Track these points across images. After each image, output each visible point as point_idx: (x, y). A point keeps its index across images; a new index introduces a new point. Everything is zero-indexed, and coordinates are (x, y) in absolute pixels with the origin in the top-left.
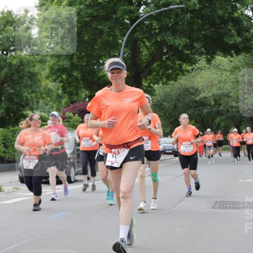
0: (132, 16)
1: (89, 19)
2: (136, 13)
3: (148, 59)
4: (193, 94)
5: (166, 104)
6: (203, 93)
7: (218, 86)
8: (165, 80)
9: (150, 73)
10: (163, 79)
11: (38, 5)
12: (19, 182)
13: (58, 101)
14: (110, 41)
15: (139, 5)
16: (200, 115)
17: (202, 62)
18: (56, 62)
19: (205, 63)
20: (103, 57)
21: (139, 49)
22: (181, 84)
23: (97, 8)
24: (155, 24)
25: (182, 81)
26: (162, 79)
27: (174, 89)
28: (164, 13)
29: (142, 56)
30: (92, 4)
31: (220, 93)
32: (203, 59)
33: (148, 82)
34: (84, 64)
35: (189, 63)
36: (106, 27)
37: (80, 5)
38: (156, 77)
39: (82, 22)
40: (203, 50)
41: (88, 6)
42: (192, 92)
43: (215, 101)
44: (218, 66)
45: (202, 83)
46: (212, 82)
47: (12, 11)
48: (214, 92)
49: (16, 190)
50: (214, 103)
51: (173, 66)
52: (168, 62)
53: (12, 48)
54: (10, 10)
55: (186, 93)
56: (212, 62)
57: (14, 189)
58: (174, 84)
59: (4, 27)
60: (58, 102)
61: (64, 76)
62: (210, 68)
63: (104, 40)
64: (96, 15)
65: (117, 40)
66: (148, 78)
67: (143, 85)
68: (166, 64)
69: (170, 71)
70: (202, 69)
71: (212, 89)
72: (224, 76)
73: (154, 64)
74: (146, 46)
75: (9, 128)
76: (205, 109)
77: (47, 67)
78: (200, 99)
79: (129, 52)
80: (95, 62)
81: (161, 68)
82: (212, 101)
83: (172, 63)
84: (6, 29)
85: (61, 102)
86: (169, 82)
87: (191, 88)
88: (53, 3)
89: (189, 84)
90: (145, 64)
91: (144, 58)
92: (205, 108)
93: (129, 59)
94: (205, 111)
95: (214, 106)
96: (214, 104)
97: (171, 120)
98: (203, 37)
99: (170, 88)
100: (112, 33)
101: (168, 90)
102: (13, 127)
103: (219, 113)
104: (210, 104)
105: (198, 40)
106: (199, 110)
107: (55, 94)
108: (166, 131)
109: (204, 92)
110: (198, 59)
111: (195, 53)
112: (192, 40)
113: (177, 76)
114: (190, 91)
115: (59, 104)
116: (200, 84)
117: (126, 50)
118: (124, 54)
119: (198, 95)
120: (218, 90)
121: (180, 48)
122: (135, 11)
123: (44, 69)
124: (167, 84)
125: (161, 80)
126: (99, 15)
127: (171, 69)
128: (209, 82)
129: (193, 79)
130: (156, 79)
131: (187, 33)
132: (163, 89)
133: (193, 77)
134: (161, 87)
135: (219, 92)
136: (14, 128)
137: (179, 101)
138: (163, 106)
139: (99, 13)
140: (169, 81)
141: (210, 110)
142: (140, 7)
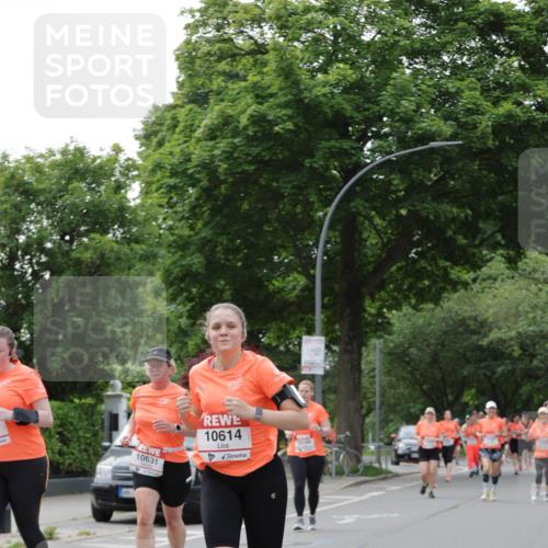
0: (347, 162)
1: (253, 167)
2: (354, 155)
3: (380, 256)
4: (474, 332)
5: (416, 352)
6: (496, 330)
7: (531, 316)
8: (413, 301)
9: (382, 286)
10: (410, 298)
11: (141, 133)
12: (93, 520)
13: (181, 342)
14: (296, 214)
15: (364, 139)
16: (489, 378)
17: (497, 265)
18: (179, 260)
19: (503, 266)
20: (281, 250)
21: (361, 234)
22: (449, 311)
23: (271, 143)
24: (396, 180)
25: (451, 304)
26: (407, 298)
27: (434, 322)
28: (417, 157)
29: (365, 246)
30: (260, 134)
31: (534, 331)
32: (500, 258)
33: (377, 304)
34: (239, 264)
35: (467, 266)
36: (289, 186)
37: (233, 137)
38: (395, 294)
39: (237, 173)
40: (499, 237)
41: (251, 140)
42: (472, 327)
43: (521, 348)
44: (530, 273)
45: (496, 309)
46: (517, 308)
47: (85, 149)
48: (520, 330)
49: (84, 537)
50: (520, 352)
51: (432, 272)
52: (423, 263)
53: (83, 228)
54: (81, 145)
55: (461, 329)
56: (520, 264)
57: (81, 534)
58: (433, 310)
59: (67, 184)
60: (180, 345)
61: (194, 290)
62: (513, 278)
63: (283, 213)
64: (267, 158)
65: (311, 213)
66: (377, 296)
67: (365, 311)
68: (418, 267)
69: (427, 283)
70: (495, 279)
71: (516, 323)
72: (543, 294)
73: (391, 267)
74: (375, 227)
75: (72, 401)
76: (500, 366)
77: (158, 270)
78: (491, 343)
79: (338, 240)
80: (262, 259)
81: (407, 275)
82: (516, 348)
83: (430, 265)
84: (70, 187)
85: (186, 343)
86: (421, 306)
87: (470, 318)
88: (174, 132)
89: (466, 311)
90: (372, 265)
91: (370, 253)
92: (499, 363)
93: (336, 254)
94: (500, 369)
95: (520, 358)
96: (521, 355)
97: (424, 387)
98: (501, 211)
99: (425, 317)
100: (301, 197)
101: (421, 321)
102: (80, 399)
103: (531, 375)
104: (510, 354)
105: (488, 215)
106: (486, 367)
107: (174, 328)
108: (412, 410)
109: (500, 329)
110: (489, 257)
111: (481, 244)
112: (477, 216)
113: (440, 294)
114: (468, 326)
115: (181, 349)
116: (491, 311)
117: (331, 234)
118: (327, 242)
119: (486, 336)
120: (530, 325)
121: (450, 233)
122: (353, 152)
123: (151, 274)
124: (419, 311)
125: (405, 300)
126: (274, 158)
127: (429, 278)
128: (510, 308)
129: (476, 301)
130: (395, 299)
131: (465, 200)
132: (409, 320)
133: (476, 296)
134: (405, 315)
135: (531, 328)
136: (83, 401)
137: (443, 346)
138: (407, 355)
139: (275, 154)
140: (422, 303)
141: (510, 368)
142: (365, 144)
